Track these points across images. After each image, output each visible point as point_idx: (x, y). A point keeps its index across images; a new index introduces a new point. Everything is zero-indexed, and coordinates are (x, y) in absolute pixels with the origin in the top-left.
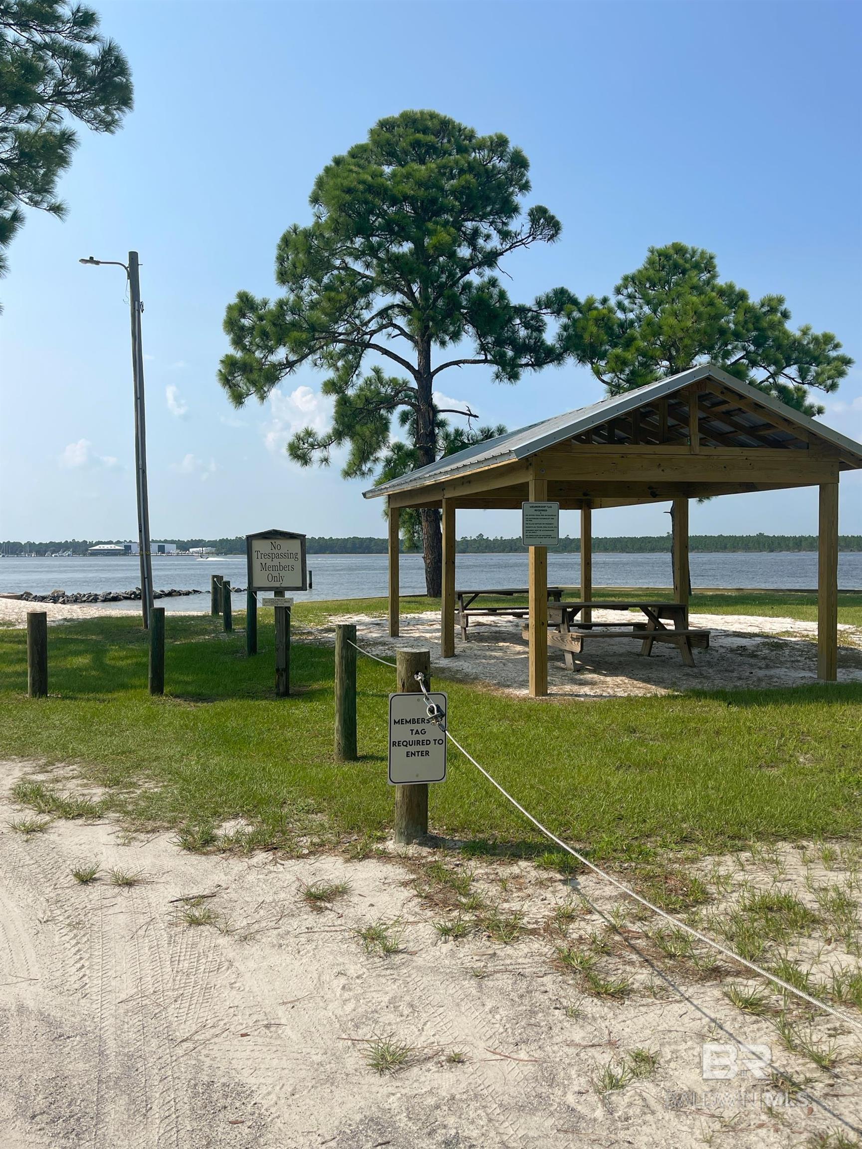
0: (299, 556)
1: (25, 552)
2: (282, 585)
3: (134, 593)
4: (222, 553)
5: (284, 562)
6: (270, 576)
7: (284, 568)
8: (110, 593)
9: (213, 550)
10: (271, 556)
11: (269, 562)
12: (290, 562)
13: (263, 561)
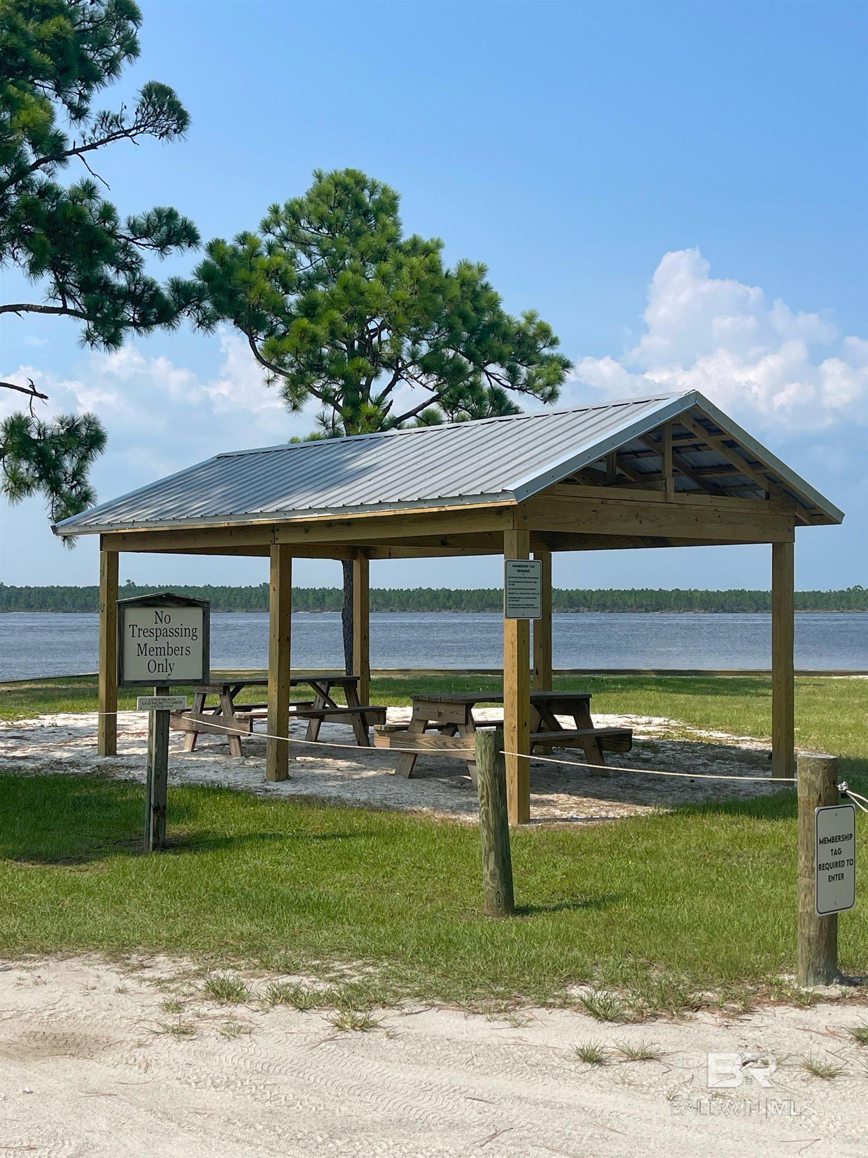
0: (200, 633)
2: (171, 678)
5: (175, 642)
6: (152, 664)
7: (174, 651)
10: (155, 634)
11: (151, 642)
12: (186, 641)
13: (142, 641)
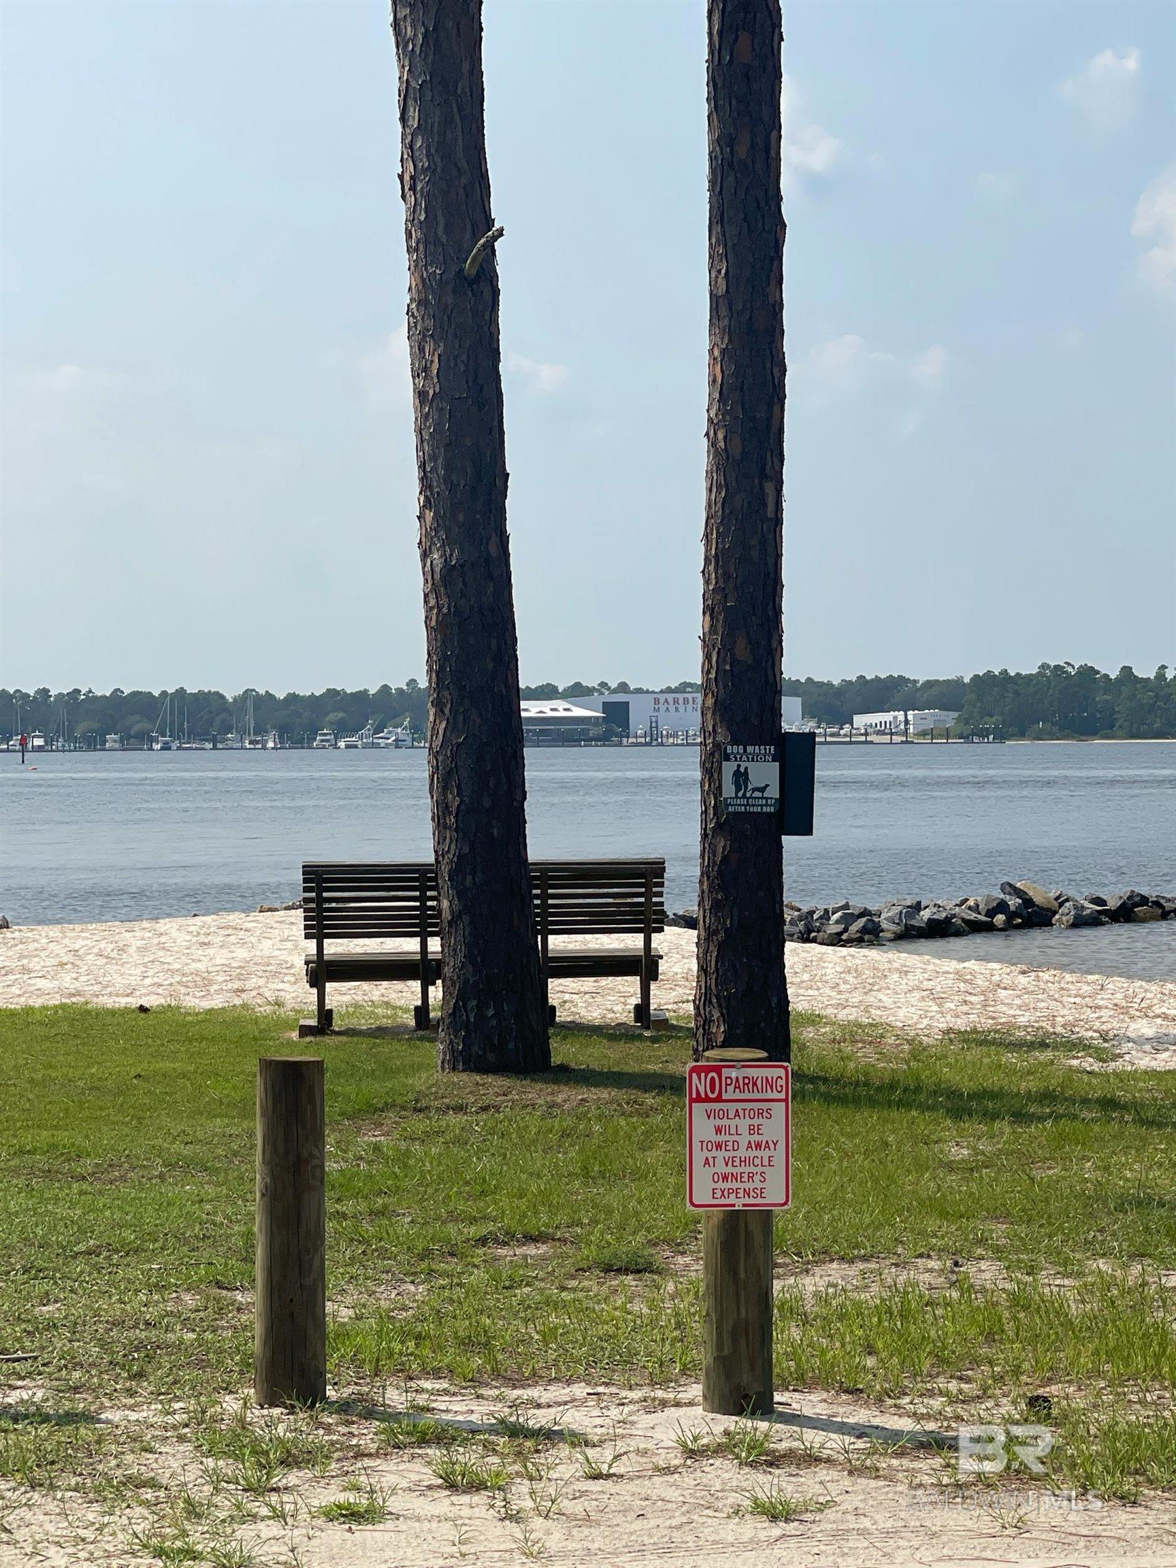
1: (243, 732)
3: (1002, 907)
4: (983, 734)
8: (918, 907)
9: (949, 718)
